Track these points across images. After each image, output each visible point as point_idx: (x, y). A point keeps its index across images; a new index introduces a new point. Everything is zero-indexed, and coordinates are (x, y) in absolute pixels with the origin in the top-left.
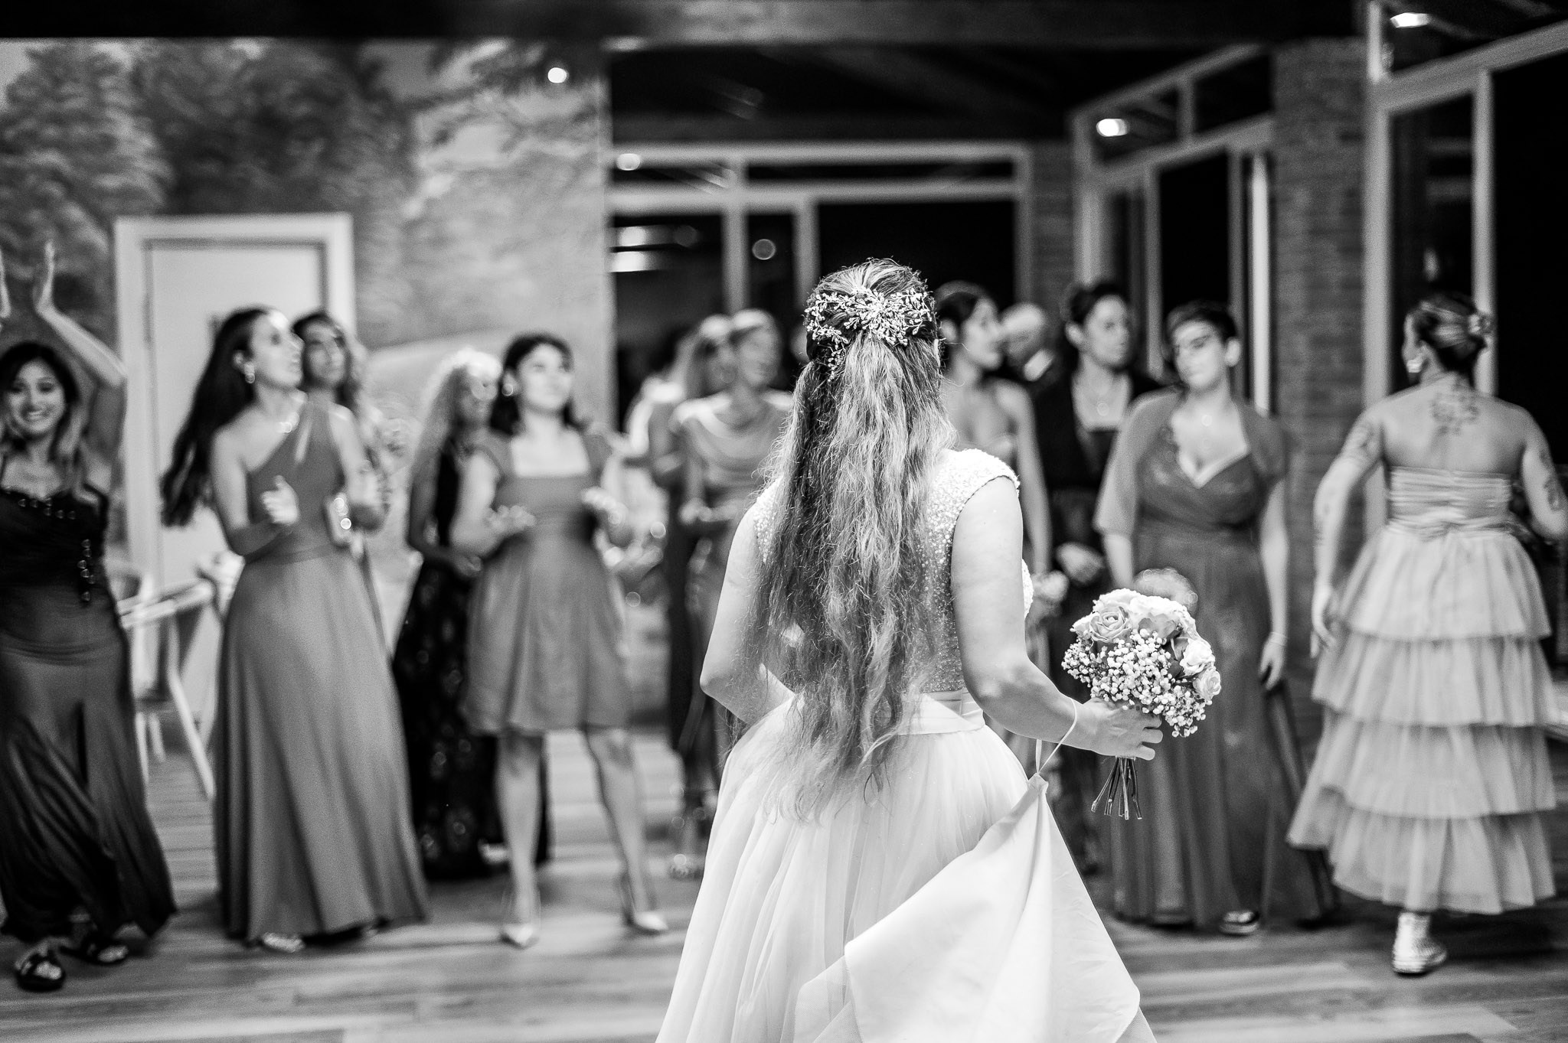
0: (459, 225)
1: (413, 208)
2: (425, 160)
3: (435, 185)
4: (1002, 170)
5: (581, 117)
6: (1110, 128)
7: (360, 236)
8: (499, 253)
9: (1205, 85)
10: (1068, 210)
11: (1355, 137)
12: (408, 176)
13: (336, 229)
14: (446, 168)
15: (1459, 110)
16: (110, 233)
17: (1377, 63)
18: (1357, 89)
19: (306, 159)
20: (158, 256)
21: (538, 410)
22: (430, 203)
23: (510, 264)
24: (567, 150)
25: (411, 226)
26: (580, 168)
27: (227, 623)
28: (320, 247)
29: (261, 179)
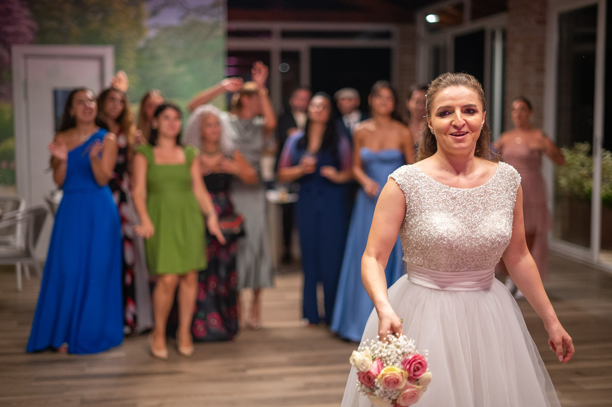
0: (161, 51)
1: (141, 43)
2: (147, 22)
3: (151, 34)
4: (386, 35)
5: (214, 6)
6: (432, 19)
7: (118, 54)
8: (178, 64)
10: (414, 52)
11: (542, 22)
12: (139, 30)
13: (108, 52)
14: (156, 26)
15: (592, 10)
16: (9, 51)
19: (95, 21)
20: (30, 61)
21: (166, 136)
22: (149, 41)
23: (182, 69)
25: (140, 51)
26: (213, 27)
27: (57, 217)
28: (101, 60)
29: (75, 30)
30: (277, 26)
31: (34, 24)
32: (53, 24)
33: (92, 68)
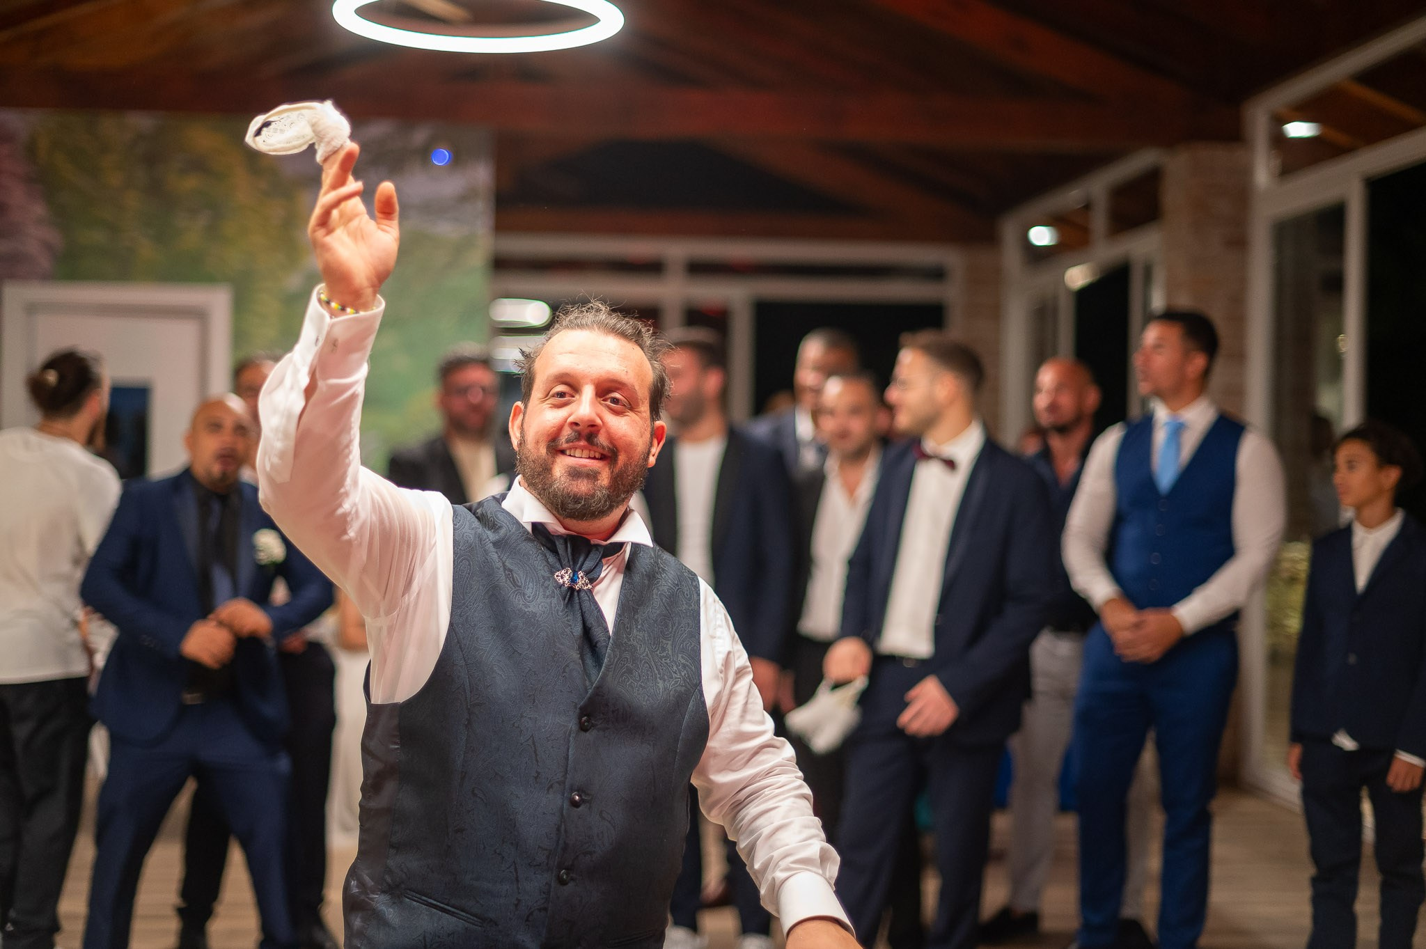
1: (293, 283)
4: (937, 274)
5: (465, 198)
7: (240, 306)
9: (1121, 193)
10: (996, 313)
11: (1239, 243)
12: (292, 251)
13: (218, 301)
15: (1333, 217)
17: (1263, 173)
18: (1242, 195)
19: (192, 233)
20: (40, 319)
22: (311, 277)
23: (387, 339)
24: (446, 230)
25: (292, 300)
26: (461, 248)
28: (199, 315)
29: (147, 250)
30: (676, 250)
31: (53, 236)
32: (97, 237)
33: (183, 334)
